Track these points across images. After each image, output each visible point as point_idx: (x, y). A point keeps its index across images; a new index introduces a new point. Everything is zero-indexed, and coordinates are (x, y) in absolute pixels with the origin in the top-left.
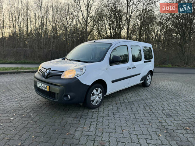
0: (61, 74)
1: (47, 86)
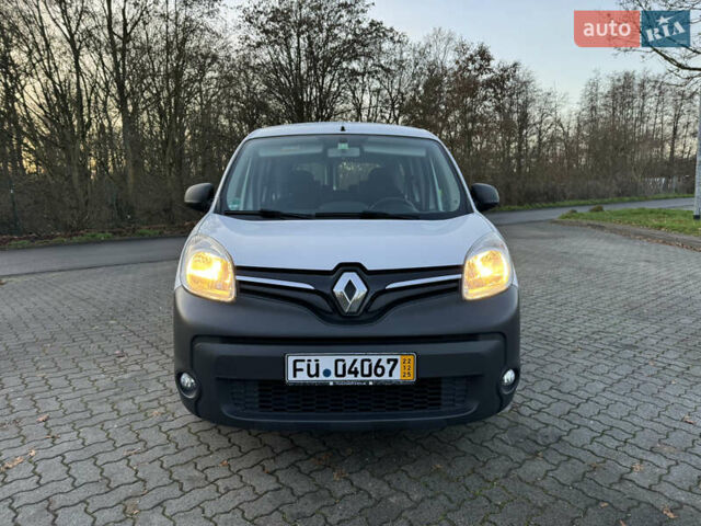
0: (459, 282)
1: (398, 357)
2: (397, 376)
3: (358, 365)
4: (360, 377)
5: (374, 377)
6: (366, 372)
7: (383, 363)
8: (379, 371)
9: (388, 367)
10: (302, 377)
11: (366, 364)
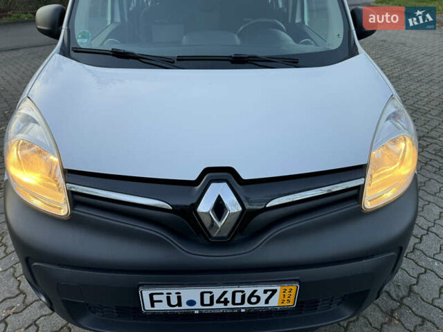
0: (360, 189)
1: (278, 288)
2: (275, 302)
3: (228, 296)
4: (230, 306)
5: (246, 305)
6: (238, 300)
7: (259, 293)
8: (254, 300)
9: (264, 297)
10: (161, 307)
11: (238, 294)
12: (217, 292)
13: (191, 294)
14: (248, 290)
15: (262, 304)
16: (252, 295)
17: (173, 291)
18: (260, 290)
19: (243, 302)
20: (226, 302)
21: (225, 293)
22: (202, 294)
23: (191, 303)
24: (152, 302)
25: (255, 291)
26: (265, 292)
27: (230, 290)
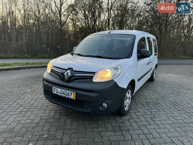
1: (72, 93)
2: (72, 97)
3: (65, 92)
4: (65, 95)
5: (67, 96)
6: (66, 95)
7: (69, 93)
8: (69, 95)
9: (70, 94)
10: (55, 92)
11: (66, 92)
12: (63, 91)
13: (59, 90)
14: (68, 92)
15: (70, 97)
16: (68, 94)
17: (57, 89)
18: (70, 92)
19: (67, 95)
20: (64, 94)
21: (64, 91)
22: (61, 90)
23: (59, 93)
24: (54, 91)
25: (69, 92)
26: (70, 93)
27: (65, 91)
